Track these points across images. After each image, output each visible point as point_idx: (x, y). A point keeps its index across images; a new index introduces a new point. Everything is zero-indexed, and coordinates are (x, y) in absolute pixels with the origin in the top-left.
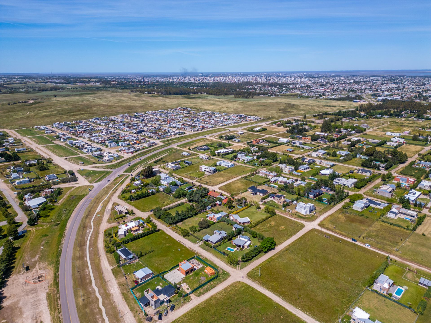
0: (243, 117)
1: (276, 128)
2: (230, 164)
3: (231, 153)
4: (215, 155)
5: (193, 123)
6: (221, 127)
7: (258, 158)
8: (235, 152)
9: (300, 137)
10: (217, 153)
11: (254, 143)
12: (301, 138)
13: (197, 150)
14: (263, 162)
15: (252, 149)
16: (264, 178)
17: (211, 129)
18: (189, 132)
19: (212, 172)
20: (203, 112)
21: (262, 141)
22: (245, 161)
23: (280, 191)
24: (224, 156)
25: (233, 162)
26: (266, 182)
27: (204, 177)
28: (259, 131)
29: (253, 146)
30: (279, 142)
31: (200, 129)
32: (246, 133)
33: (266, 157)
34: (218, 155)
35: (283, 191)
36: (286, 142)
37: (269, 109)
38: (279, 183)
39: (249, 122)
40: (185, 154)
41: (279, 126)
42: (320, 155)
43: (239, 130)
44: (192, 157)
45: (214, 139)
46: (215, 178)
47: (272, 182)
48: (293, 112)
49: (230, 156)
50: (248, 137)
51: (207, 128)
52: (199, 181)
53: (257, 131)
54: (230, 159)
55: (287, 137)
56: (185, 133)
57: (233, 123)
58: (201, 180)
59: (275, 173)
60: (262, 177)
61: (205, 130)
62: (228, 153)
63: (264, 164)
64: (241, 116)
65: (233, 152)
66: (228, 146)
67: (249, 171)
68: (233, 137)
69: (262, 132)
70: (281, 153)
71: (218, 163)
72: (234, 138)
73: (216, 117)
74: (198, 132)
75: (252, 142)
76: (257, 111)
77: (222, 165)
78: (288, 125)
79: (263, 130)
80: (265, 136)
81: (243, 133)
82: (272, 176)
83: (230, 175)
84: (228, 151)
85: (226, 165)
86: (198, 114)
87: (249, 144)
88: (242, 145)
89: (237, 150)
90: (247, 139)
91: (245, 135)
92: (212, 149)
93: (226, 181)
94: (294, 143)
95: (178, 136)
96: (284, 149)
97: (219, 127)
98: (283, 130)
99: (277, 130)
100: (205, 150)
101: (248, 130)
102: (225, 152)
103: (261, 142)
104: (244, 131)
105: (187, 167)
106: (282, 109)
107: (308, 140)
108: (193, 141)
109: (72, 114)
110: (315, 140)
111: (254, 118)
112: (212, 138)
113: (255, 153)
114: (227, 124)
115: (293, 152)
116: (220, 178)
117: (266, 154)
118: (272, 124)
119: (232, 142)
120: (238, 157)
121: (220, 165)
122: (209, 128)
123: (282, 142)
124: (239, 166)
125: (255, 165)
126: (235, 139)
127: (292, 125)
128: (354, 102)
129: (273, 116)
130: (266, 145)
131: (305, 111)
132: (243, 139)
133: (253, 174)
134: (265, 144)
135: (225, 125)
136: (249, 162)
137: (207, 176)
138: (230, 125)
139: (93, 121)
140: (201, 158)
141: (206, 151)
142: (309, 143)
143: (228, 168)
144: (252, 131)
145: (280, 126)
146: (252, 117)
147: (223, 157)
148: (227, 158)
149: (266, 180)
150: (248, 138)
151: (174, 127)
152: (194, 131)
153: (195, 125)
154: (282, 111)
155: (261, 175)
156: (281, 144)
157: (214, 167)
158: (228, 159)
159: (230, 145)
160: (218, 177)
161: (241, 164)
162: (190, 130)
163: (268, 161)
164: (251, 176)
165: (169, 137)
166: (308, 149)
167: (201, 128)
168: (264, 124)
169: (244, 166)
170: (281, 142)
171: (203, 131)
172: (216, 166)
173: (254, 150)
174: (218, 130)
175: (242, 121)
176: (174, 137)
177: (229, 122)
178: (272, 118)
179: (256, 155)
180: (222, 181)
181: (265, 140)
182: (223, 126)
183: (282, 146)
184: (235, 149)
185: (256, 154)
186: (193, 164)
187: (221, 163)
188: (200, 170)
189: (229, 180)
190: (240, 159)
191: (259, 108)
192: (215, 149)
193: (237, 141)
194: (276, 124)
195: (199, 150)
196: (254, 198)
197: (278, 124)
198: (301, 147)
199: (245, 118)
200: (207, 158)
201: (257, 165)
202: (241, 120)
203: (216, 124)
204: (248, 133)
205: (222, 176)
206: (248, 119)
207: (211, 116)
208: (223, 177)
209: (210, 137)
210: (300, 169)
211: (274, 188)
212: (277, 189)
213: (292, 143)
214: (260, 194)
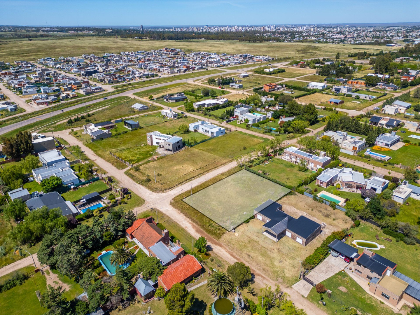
0: (249, 58)
1: (299, 70)
2: (215, 130)
3: (224, 107)
4: (192, 110)
5: (174, 63)
6: (215, 69)
7: (276, 116)
8: (231, 105)
9: (344, 80)
10: (197, 105)
11: (266, 89)
12: (346, 81)
13: (165, 100)
14: (289, 125)
15: (263, 99)
16: (296, 169)
17: (200, 70)
18: (165, 74)
19: (171, 147)
20: (195, 53)
21: (280, 86)
22: (250, 123)
23: (358, 225)
24: (208, 111)
25: (224, 124)
26: (306, 183)
27: (149, 162)
28: (274, 73)
29: (265, 94)
30: (308, 88)
31: (182, 71)
32: (252, 75)
33: (293, 114)
34: (199, 110)
35: (368, 224)
36: (321, 88)
37: (283, 50)
38: (345, 189)
39: (257, 63)
40: (137, 106)
41: (302, 66)
42: (402, 110)
43: (241, 72)
44: (148, 113)
45: (200, 84)
46: (175, 164)
47: (324, 186)
48: (316, 53)
49: (220, 112)
50: (255, 81)
51: (194, 69)
52: (132, 172)
53: (270, 73)
54: (220, 118)
55: (321, 81)
56: (157, 75)
57: (233, 64)
58: (137, 169)
59: (325, 155)
60: (292, 166)
61: (191, 71)
62: (217, 107)
63: (292, 130)
64: (246, 56)
65: (228, 104)
66: (221, 95)
67: (257, 147)
68: (231, 81)
69: (278, 74)
70: (320, 107)
71: (191, 128)
72: (233, 82)
73: (210, 58)
74: (179, 74)
75: (262, 88)
76: (269, 52)
77: (200, 131)
78: (317, 65)
79: (279, 72)
80: (283, 79)
81: (247, 76)
82: (318, 163)
83: (210, 155)
84: (218, 102)
85: (208, 132)
86: (188, 55)
87: (257, 92)
88: (245, 93)
89: (235, 101)
90: (254, 84)
91: (252, 78)
92: (190, 98)
93: (200, 174)
94: (337, 90)
95: (145, 79)
96: (323, 100)
97: (211, 69)
98: (310, 71)
99: (301, 72)
100: (178, 100)
101: (256, 72)
102: (213, 104)
103: (279, 89)
104: (250, 73)
105: (126, 132)
106: (301, 50)
107: (361, 85)
108: (166, 86)
109: (26, 55)
110: (373, 85)
111: (265, 58)
112: (196, 83)
113: (270, 106)
114: (224, 65)
115: (343, 104)
116: (185, 165)
117: (293, 108)
118: (291, 64)
119: (229, 88)
120: (236, 114)
121: (196, 131)
122: (196, 69)
123: (314, 87)
124: (237, 134)
125: (271, 130)
126: (234, 84)
127: (323, 65)
128: (387, 46)
129: (291, 56)
130: (287, 92)
131: (331, 52)
132: (247, 85)
133: (268, 155)
134: (285, 92)
135: (222, 66)
136: (257, 124)
137: (159, 159)
138: (230, 66)
139: (41, 61)
140: (164, 114)
141: (179, 102)
142: (364, 89)
143: (210, 139)
144: (262, 72)
145: (305, 67)
146: (261, 57)
147: (206, 114)
148: (214, 115)
149: (304, 176)
150: (256, 83)
151: (145, 68)
152: (172, 73)
153: (177, 65)
154: (301, 52)
155: (286, 158)
156: (314, 91)
157: (177, 137)
158: (216, 118)
159: (223, 93)
160: (181, 162)
161: (239, 129)
162: (167, 71)
163: (300, 123)
164: (263, 162)
165: (129, 81)
166: (368, 98)
167: (184, 69)
168: (280, 65)
169: (245, 134)
170: (312, 88)
171: (187, 73)
172: (187, 131)
173: (266, 102)
174: (210, 72)
175: (246, 62)
176: (138, 80)
177: (227, 62)
178: (290, 58)
179: (270, 111)
180: (189, 174)
181: (284, 86)
182: (218, 67)
183: (317, 94)
184: (231, 99)
185: (270, 108)
186: (141, 128)
187: (198, 126)
188: (149, 143)
189: (208, 171)
190: (240, 119)
191: (269, 49)
192: (196, 98)
193: (237, 86)
194: (297, 65)
195: (167, 100)
196: (275, 255)
197: (300, 65)
198: (353, 96)
199: (251, 58)
200: (175, 116)
201: (276, 131)
202: (246, 60)
203: (209, 64)
204: (255, 76)
205: (192, 159)
206: (255, 59)
207: (205, 56)
208: (194, 163)
209: (194, 81)
210: (380, 144)
211: (336, 210)
212: (346, 214)
213: (333, 90)
214: (294, 238)
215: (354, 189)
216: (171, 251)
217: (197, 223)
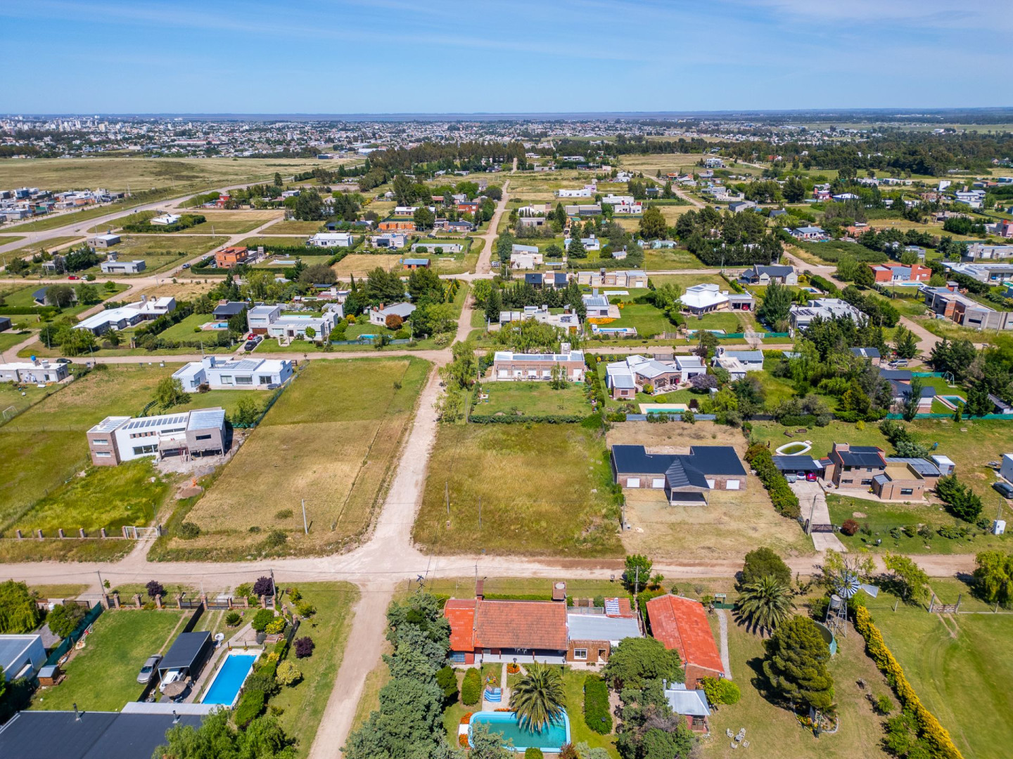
0: (41, 196)
1: (234, 214)
4: (89, 347)
7: (355, 309)
8: (190, 312)
9: (368, 223)
11: (230, 261)
12: (376, 225)
16: (547, 390)
21: (252, 252)
22: (318, 337)
23: (751, 429)
24: (150, 338)
27: (189, 502)
28: (184, 227)
30: (321, 247)
32: (128, 237)
34: (115, 343)
36: (346, 244)
41: (231, 207)
42: (539, 259)
43: (80, 234)
46: (284, 477)
47: (631, 396)
50: (159, 250)
52: (175, 543)
53: (175, 227)
58: (194, 530)
60: (532, 386)
64: (26, 193)
67: (414, 376)
72: (103, 259)
77: (215, 383)
78: (264, 200)
79: (195, 223)
80: (229, 238)
81: (117, 241)
82: (575, 365)
84: (144, 311)
85: (249, 380)
87: (210, 272)
90: (169, 258)
94: (383, 243)
98: (264, 215)
102: (134, 320)
103: (254, 258)
104: (113, 233)
107: (406, 229)
110: (429, 227)
111: (96, 196)
116: (317, 468)
118: (195, 204)
119: (107, 275)
120: (252, 324)
121: (205, 388)
123: (329, 244)
124: (322, 367)
126: (112, 263)
128: (321, 158)
130: (284, 263)
132: (152, 261)
134: (277, 262)
138: (13, 223)
142: (425, 236)
144: (150, 227)
145: (237, 208)
146: (81, 194)
147: (155, 347)
148: (186, 344)
149: (576, 394)
155: (499, 376)
156: (340, 252)
166: (457, 250)
168: (166, 209)
169: (342, 360)
170: (325, 247)
172: (178, 397)
175: (50, 208)
180: (361, 479)
183: (353, 256)
188: (104, 459)
189: (394, 456)
190: (273, 333)
192: (49, 318)
193: (129, 267)
194: (215, 204)
196: (733, 524)
197: (222, 203)
199: (51, 197)
200: (60, 375)
204: (138, 237)
206: (69, 199)
210: (592, 313)
211: (697, 424)
212: (717, 421)
213: (375, 245)
214: (720, 486)
215: (668, 386)
216: (611, 616)
217: (542, 554)
